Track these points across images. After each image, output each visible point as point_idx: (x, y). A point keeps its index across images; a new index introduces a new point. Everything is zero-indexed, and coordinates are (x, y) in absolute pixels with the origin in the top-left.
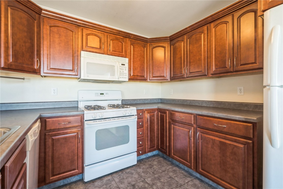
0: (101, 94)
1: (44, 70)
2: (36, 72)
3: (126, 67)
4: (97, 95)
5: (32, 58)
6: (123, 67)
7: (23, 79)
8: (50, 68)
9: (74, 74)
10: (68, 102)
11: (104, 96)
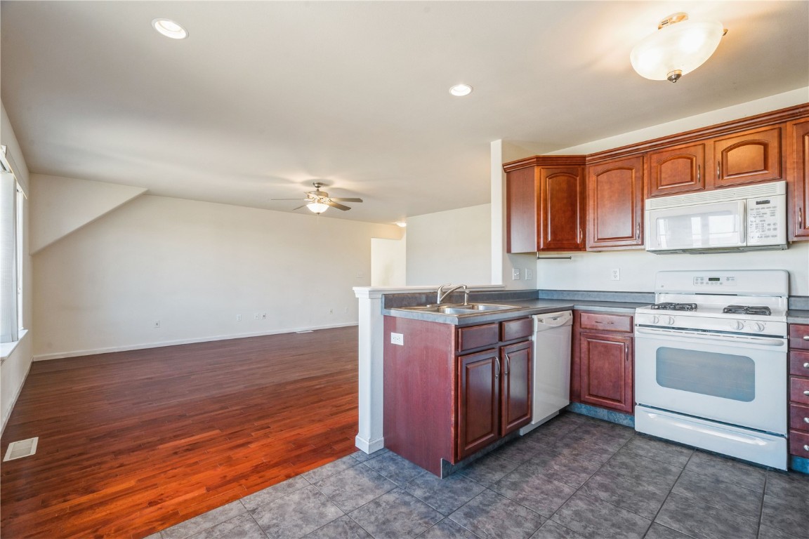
0: (710, 279)
1: (590, 242)
2: (581, 247)
3: (775, 207)
4: (699, 281)
5: (573, 229)
6: (762, 208)
7: (570, 258)
8: (598, 239)
9: (634, 243)
10: (636, 294)
11: (719, 284)
